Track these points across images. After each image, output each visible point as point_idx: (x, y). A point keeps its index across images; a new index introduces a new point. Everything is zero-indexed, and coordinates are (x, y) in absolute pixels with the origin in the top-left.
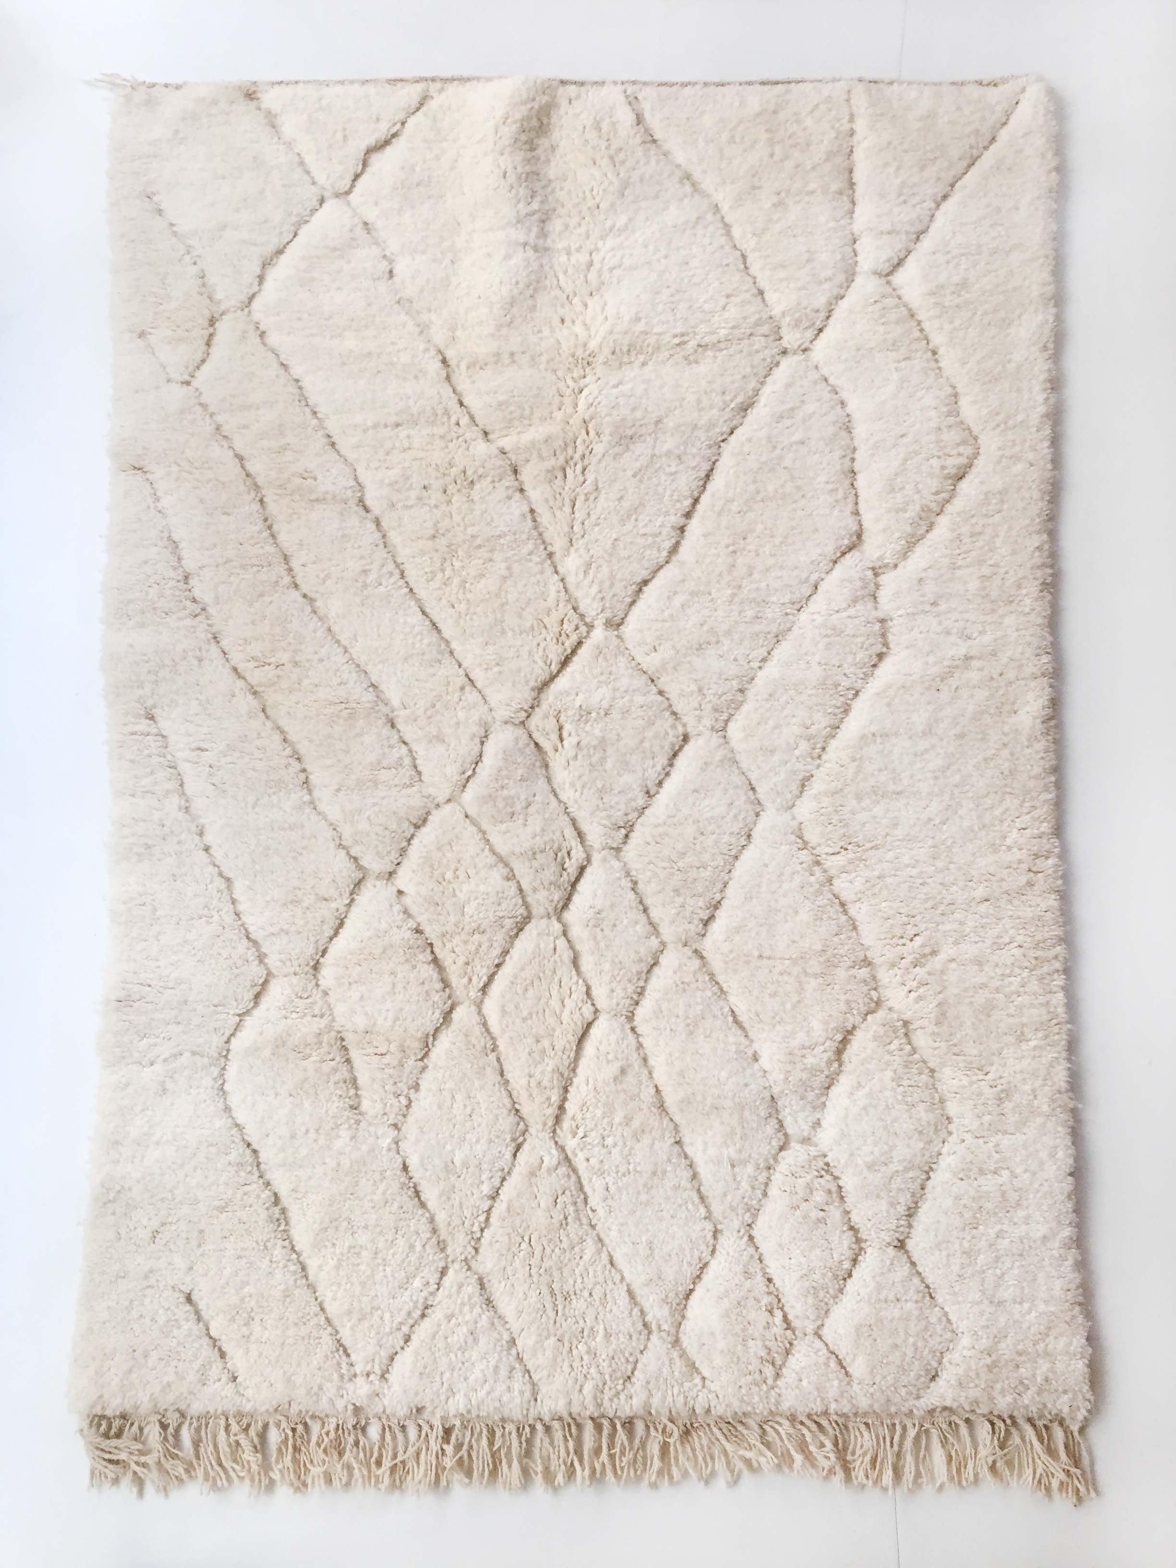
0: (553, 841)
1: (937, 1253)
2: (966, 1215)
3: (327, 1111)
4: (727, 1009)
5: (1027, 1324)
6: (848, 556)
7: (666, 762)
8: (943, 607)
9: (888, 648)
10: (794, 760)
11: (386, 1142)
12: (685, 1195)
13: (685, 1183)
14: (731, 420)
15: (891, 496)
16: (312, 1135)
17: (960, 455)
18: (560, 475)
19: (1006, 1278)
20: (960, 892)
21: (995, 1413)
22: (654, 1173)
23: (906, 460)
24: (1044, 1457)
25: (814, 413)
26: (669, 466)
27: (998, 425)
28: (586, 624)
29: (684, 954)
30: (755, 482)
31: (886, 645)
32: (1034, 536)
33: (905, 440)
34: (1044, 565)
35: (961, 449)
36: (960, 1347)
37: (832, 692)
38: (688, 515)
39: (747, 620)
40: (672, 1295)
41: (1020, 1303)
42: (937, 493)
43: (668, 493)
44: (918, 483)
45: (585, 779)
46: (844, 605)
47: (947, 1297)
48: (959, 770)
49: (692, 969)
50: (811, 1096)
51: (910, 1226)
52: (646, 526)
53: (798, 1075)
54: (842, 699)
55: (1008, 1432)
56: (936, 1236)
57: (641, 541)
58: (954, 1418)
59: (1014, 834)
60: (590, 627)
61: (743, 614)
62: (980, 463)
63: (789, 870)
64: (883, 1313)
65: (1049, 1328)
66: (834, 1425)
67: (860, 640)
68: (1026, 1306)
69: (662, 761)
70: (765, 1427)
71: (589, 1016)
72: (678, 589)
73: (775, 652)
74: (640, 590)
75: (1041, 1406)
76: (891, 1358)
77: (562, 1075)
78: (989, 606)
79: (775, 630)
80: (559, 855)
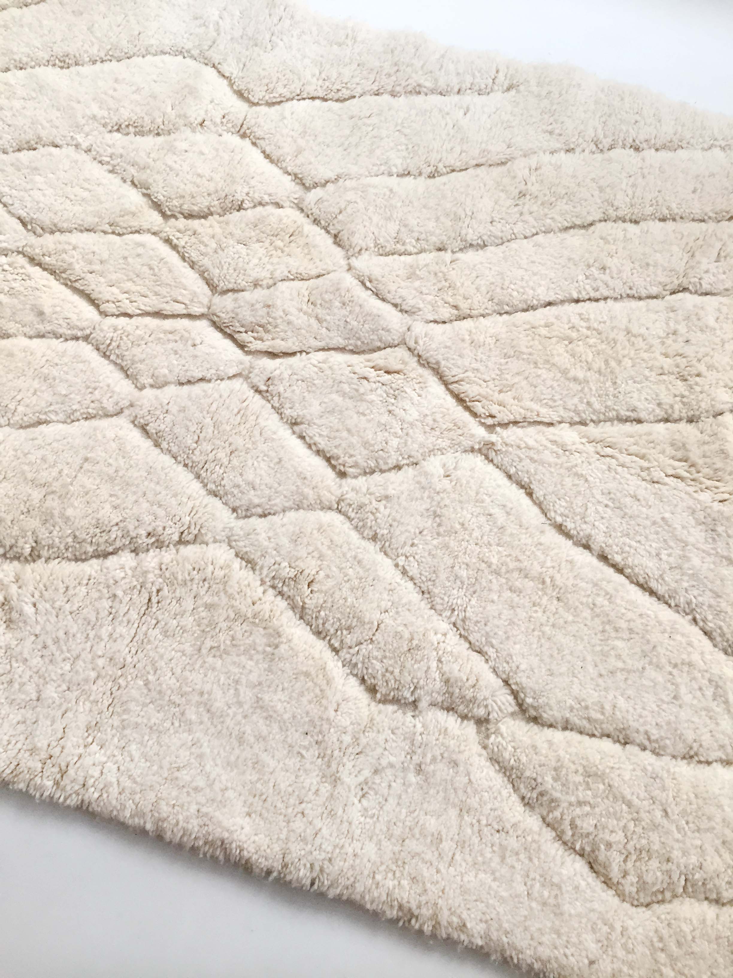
0: (276, 327)
3: (123, 107)
4: (53, 417)
6: (511, 698)
7: (321, 447)
8: (412, 778)
9: (380, 701)
10: (278, 559)
11: (80, 138)
14: (722, 635)
15: (581, 770)
16: (111, 92)
17: (625, 874)
18: (679, 455)
20: (60, 672)
23: (629, 805)
25: (717, 724)
26: (669, 555)
27: (661, 939)
28: (494, 426)
29: (123, 399)
30: (631, 631)
31: (385, 701)
32: (483, 926)
33: (659, 814)
34: (437, 925)
35: (632, 878)
37: (343, 621)
38: (603, 558)
39: (457, 568)
42: (573, 825)
43: (634, 544)
44: (593, 807)
45: (329, 372)
46: (446, 668)
48: (201, 723)
49: (105, 401)
52: (597, 512)
54: (332, 631)
57: (579, 501)
59: (100, 757)
60: (491, 428)
61: (463, 566)
62: (609, 896)
63: (161, 513)
67: (397, 671)
69: (323, 444)
71: (103, 307)
72: (512, 518)
73: (410, 585)
74: (522, 487)
77: (64, 272)
78: (397, 831)
79: (436, 591)
80: (261, 329)
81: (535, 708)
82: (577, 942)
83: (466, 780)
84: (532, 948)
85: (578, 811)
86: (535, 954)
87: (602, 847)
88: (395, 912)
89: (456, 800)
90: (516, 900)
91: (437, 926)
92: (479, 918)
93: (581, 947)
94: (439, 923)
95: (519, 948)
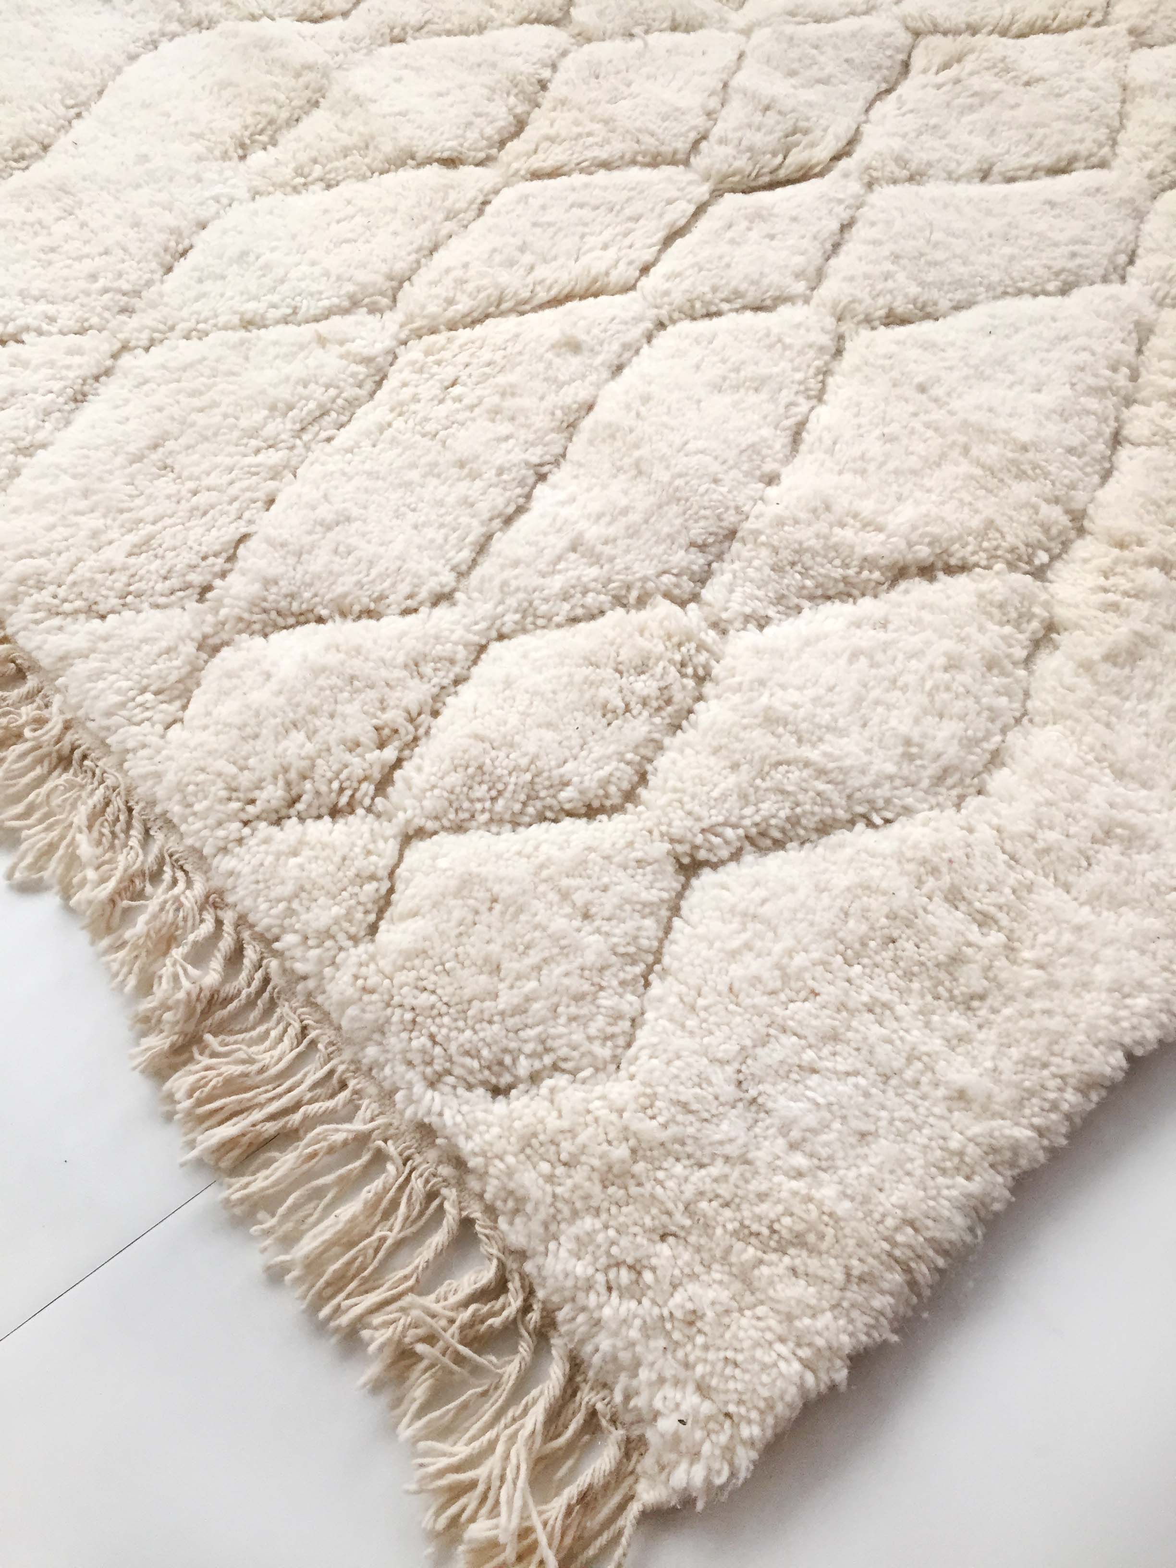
1: (735, 925)
2: (851, 923)
5: (764, 1187)
12: (464, 520)
13: (484, 508)
19: (814, 1080)
21: (529, 1267)
22: (462, 464)
24: (520, 1455)
36: (599, 1090)
40: (285, 587)
41: (793, 1146)
47: (673, 1000)
50: (793, 578)
51: (736, 856)
53: (806, 535)
55: (510, 1330)
56: (764, 902)
58: (450, 1194)
64: (538, 905)
65: (799, 1240)
66: (259, 975)
68: (799, 1160)
70: (167, 869)
75: (625, 1356)
76: (463, 974)
77: (502, 303)
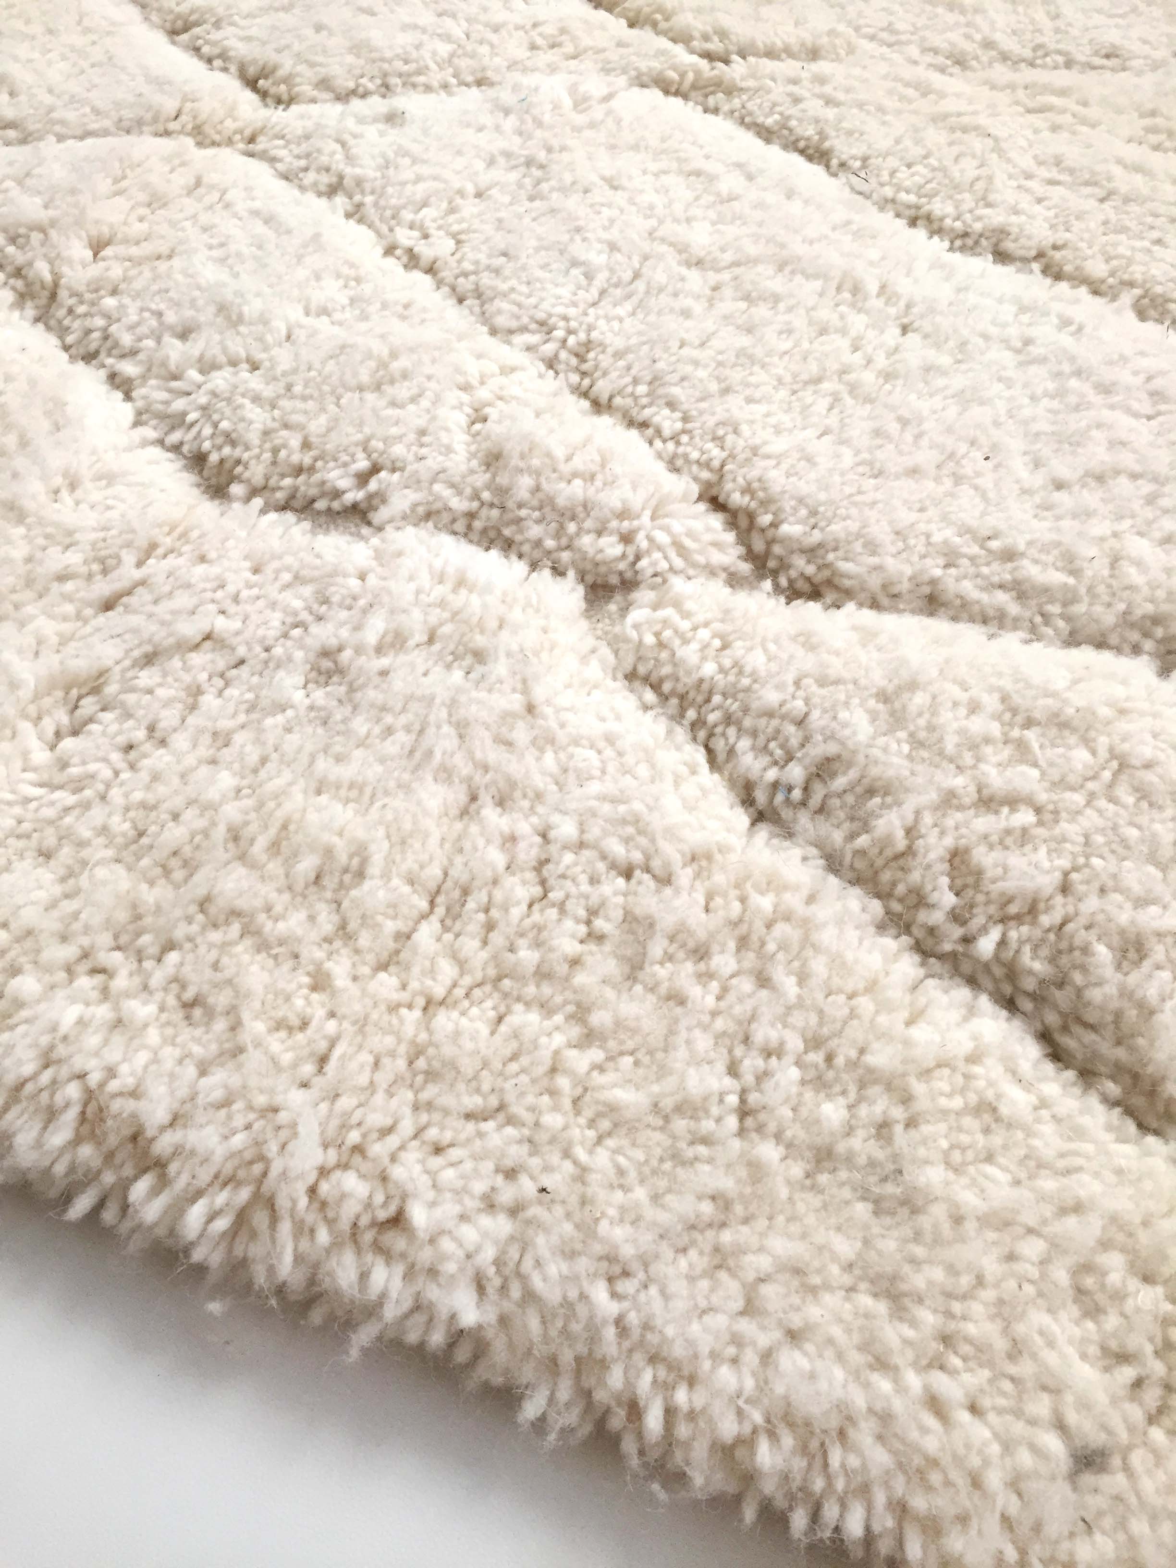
73: (421, 280)
81: (811, 552)
82: (1001, 1344)
83: (516, 702)
84: (750, 1357)
85: (983, 823)
86: (763, 1385)
87: (1102, 953)
88: (59, 1137)
89: (459, 761)
90: (680, 1125)
91: (260, 1218)
92: (479, 1187)
93: (1025, 1369)
94: (271, 1204)
95: (678, 1351)
